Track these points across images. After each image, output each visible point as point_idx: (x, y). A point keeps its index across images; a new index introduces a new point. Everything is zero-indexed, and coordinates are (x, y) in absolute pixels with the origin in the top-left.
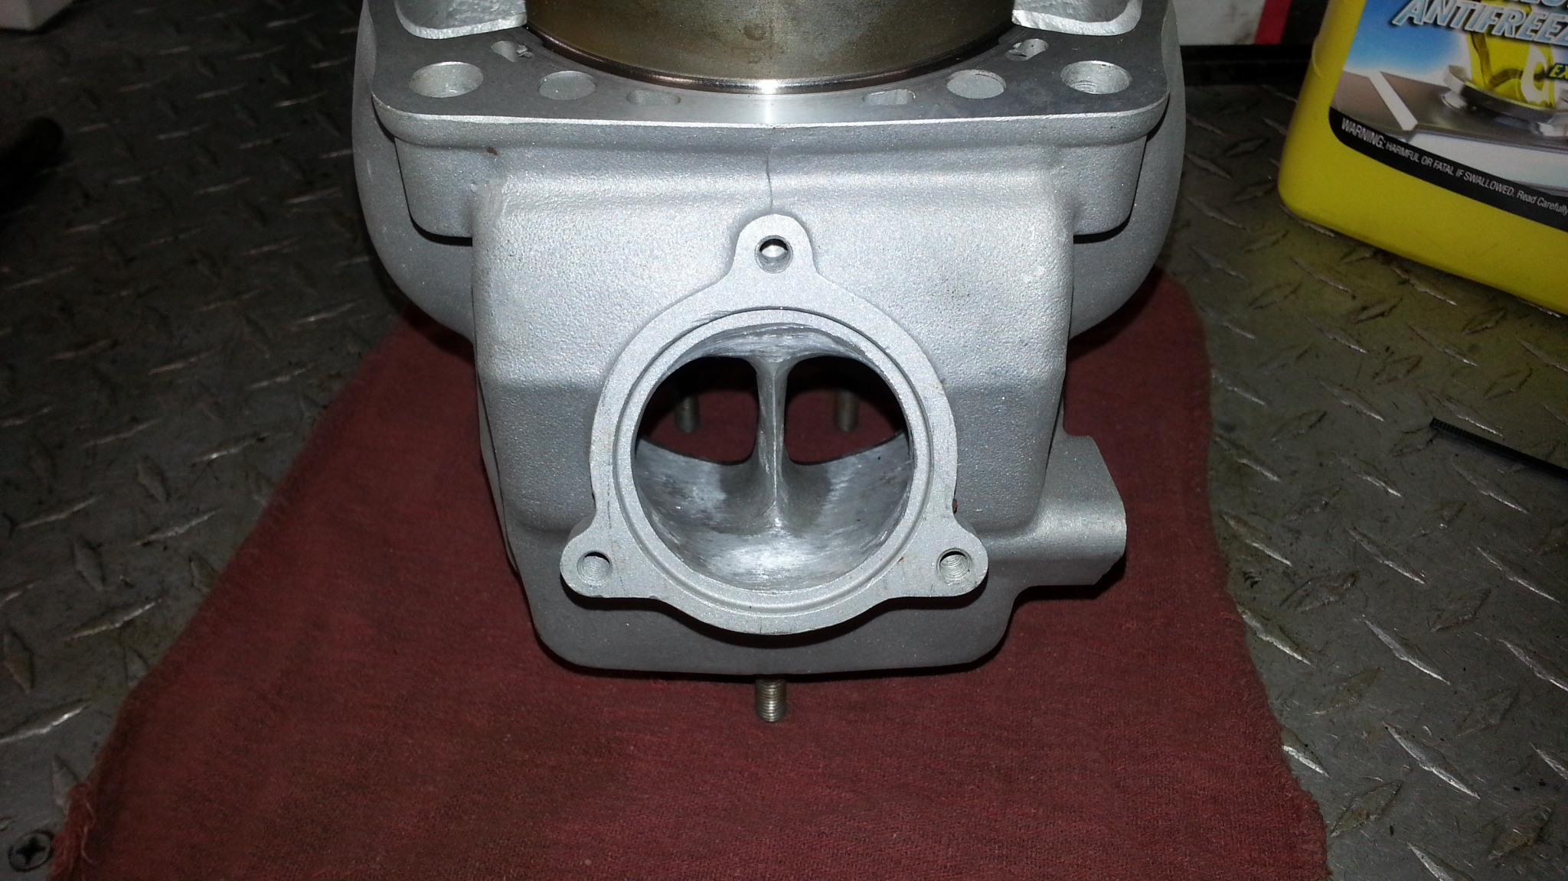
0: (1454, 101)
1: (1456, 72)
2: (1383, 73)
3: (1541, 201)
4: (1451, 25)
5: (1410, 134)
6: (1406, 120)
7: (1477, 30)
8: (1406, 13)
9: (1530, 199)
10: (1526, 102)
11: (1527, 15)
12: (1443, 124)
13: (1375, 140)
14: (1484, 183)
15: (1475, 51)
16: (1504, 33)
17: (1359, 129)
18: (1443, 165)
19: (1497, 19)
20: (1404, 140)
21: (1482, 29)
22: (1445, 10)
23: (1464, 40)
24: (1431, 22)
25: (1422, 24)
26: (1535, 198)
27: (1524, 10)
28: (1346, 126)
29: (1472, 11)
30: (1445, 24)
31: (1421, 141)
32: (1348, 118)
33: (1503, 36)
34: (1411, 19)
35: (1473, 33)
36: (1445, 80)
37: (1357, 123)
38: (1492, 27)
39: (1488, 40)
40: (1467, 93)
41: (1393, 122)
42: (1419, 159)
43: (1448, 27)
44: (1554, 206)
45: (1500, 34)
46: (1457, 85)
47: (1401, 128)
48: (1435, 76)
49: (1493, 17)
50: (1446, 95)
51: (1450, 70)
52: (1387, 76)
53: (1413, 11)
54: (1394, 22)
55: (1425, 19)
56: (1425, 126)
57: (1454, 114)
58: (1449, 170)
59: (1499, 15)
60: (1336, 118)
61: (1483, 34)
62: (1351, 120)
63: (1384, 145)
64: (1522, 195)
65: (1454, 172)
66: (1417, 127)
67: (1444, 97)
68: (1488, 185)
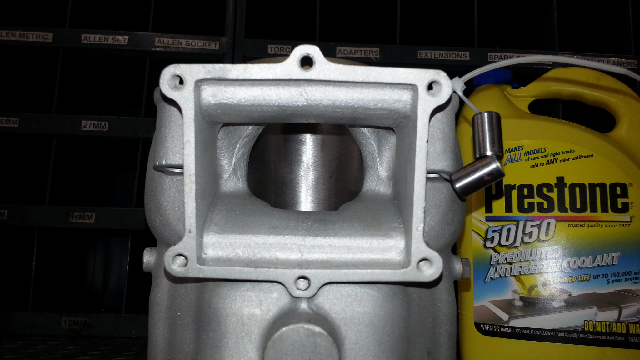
0: (519, 303)
1: (515, 292)
2: (489, 301)
3: (566, 334)
4: (506, 275)
5: (508, 322)
6: (504, 317)
7: (516, 275)
8: (489, 276)
9: (562, 335)
10: (544, 296)
11: (530, 265)
12: (519, 314)
13: (496, 329)
14: (543, 333)
15: (518, 282)
16: (525, 273)
17: (488, 327)
18: (525, 331)
19: (521, 269)
20: (507, 325)
21: (517, 274)
22: (502, 271)
23: (513, 279)
24: (499, 276)
25: (496, 278)
26: (563, 334)
27: (528, 263)
28: (483, 327)
29: (511, 268)
30: (504, 276)
31: (513, 323)
32: (482, 324)
33: (525, 274)
34: (491, 278)
35: (515, 276)
36: (512, 296)
37: (487, 325)
38: (520, 272)
39: (520, 277)
40: (522, 299)
41: (500, 319)
42: (515, 331)
43: (506, 276)
44: (571, 335)
45: (524, 274)
46: (517, 297)
47: (503, 320)
48: (508, 296)
49: (519, 268)
50: (515, 302)
51: (512, 292)
52: (492, 302)
53: (491, 275)
54: (486, 281)
55: (496, 276)
56: (512, 317)
57: (521, 309)
58: (528, 332)
59: (521, 267)
60: (478, 326)
61: (518, 275)
62: (484, 324)
63: (500, 330)
64: (558, 334)
65: (530, 332)
66: (509, 318)
67: (515, 303)
68: (545, 334)
